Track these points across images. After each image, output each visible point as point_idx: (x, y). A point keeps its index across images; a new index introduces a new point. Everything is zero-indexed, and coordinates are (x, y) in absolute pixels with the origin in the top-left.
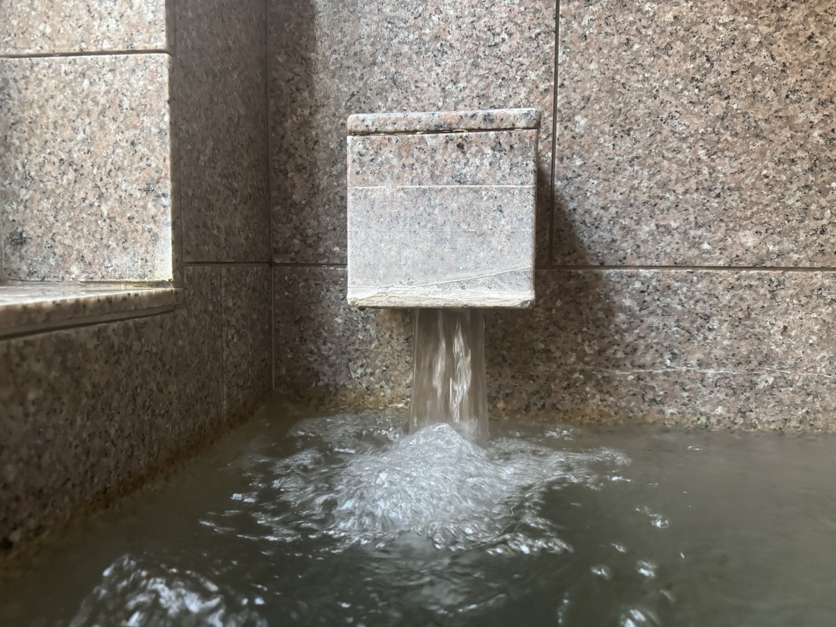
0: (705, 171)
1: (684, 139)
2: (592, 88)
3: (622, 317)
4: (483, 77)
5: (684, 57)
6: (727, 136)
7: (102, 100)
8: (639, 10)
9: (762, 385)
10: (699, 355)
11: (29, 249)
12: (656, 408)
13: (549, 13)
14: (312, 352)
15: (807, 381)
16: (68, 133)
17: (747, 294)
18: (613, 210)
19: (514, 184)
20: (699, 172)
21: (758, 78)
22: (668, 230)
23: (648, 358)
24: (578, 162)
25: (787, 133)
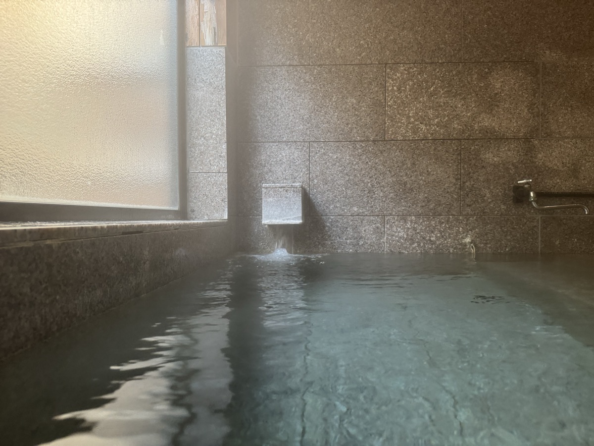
0: (345, 193)
1: (340, 186)
2: (318, 173)
3: (327, 228)
4: (292, 170)
5: (339, 167)
6: (349, 185)
8: (328, 155)
9: (360, 244)
10: (345, 237)
12: (336, 250)
13: (307, 156)
14: (249, 239)
15: (371, 243)
17: (356, 222)
18: (324, 202)
19: (297, 199)
20: (343, 193)
21: (356, 171)
22: (337, 207)
23: (333, 238)
24: (315, 191)
25: (363, 184)
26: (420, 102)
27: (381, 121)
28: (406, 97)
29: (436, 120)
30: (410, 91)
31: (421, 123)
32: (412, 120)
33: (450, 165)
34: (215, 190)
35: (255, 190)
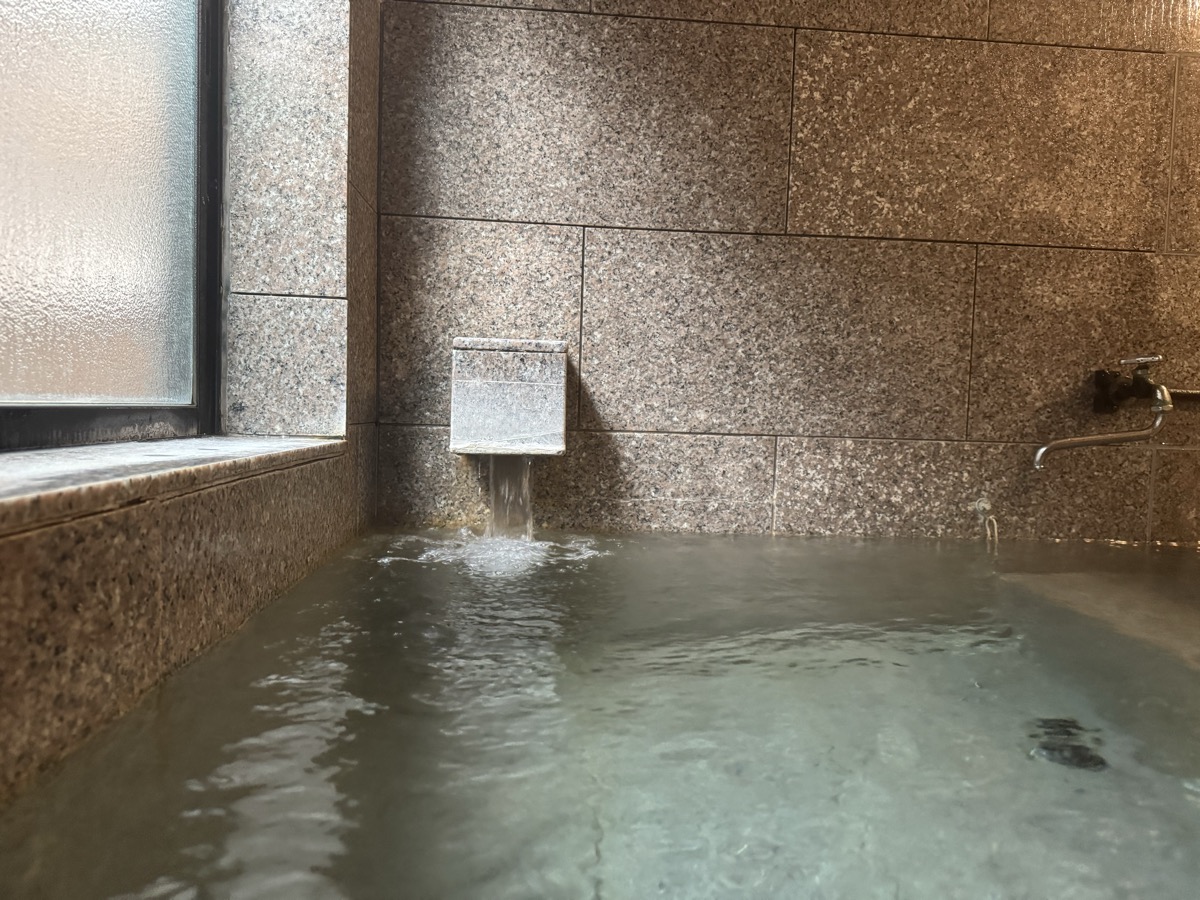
0: (675, 371)
1: (662, 351)
2: (605, 315)
3: (624, 464)
4: (534, 302)
5: (662, 299)
6: (688, 349)
7: (303, 325)
8: (634, 266)
9: (711, 509)
10: (672, 489)
11: (247, 414)
12: (646, 524)
13: (578, 264)
14: (406, 489)
15: (738, 506)
16: (278, 343)
17: (701, 450)
18: (618, 394)
19: (553, 383)
20: (671, 372)
21: (706, 314)
22: (652, 408)
23: (641, 491)
24: (596, 362)
25: (723, 349)
26: (880, 138)
27: (778, 182)
28: (845, 120)
29: (918, 189)
30: (856, 107)
31: (879, 194)
32: (858, 183)
33: (948, 309)
34: (308, 348)
35: (428, 353)
